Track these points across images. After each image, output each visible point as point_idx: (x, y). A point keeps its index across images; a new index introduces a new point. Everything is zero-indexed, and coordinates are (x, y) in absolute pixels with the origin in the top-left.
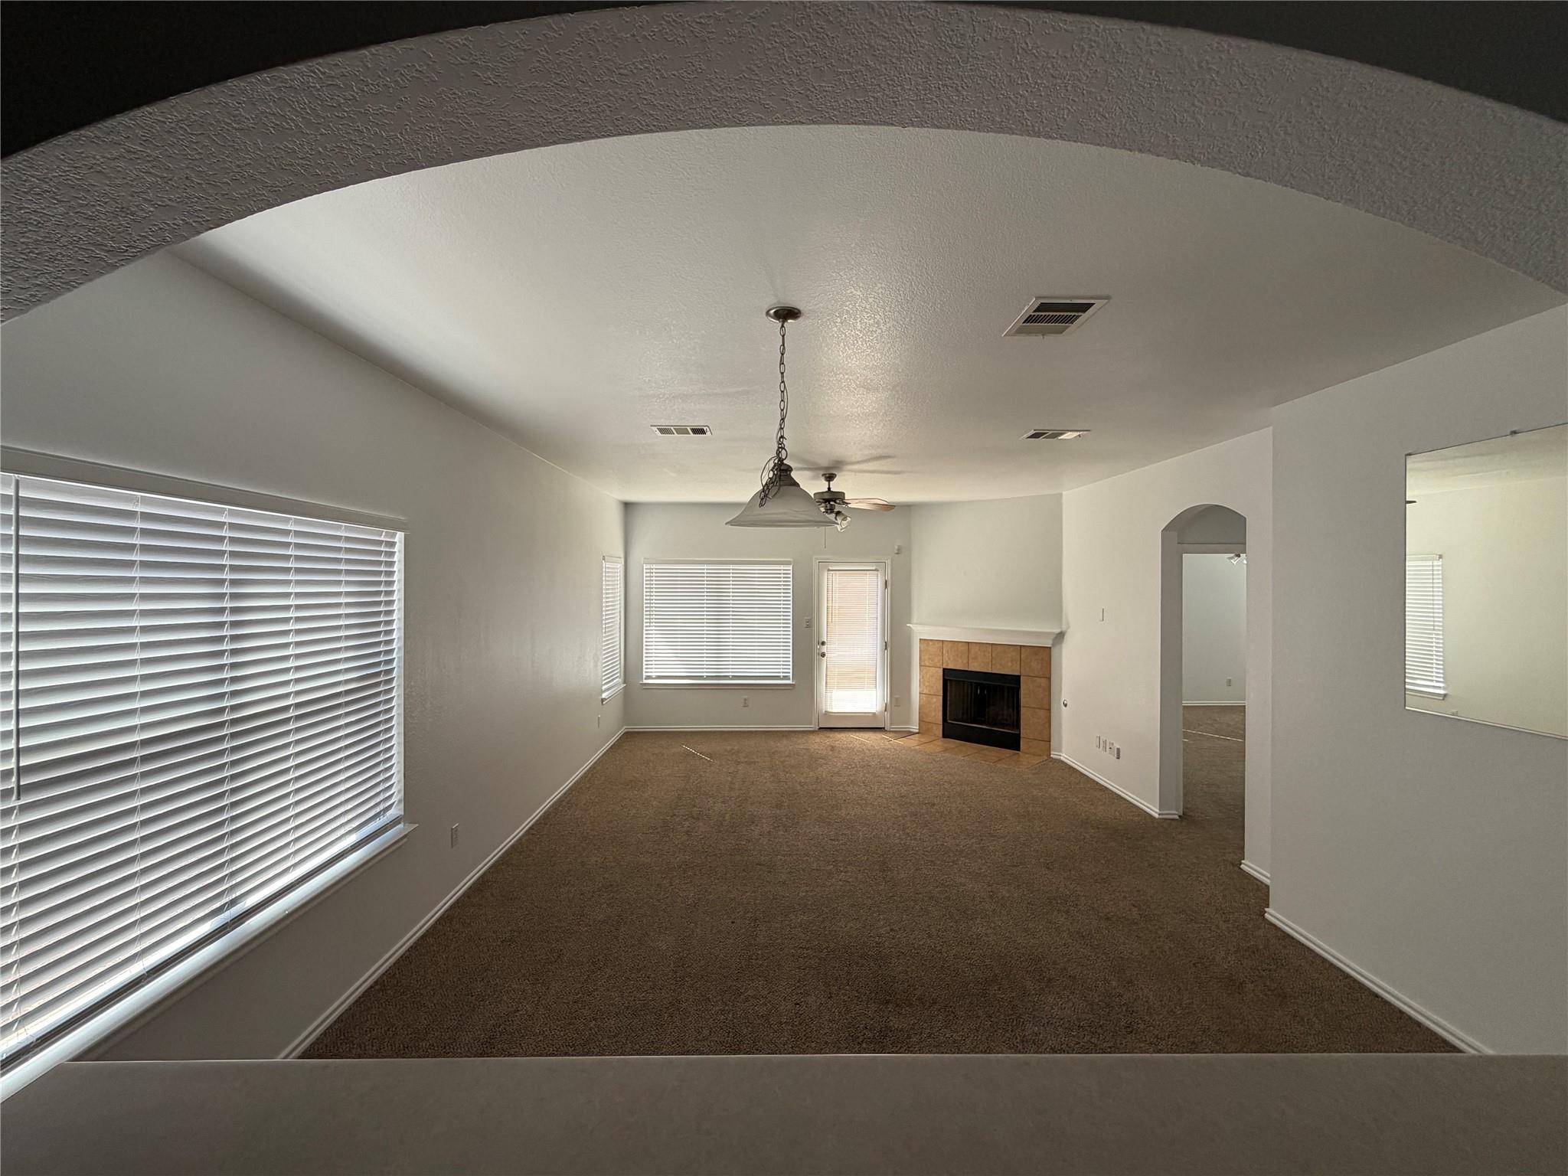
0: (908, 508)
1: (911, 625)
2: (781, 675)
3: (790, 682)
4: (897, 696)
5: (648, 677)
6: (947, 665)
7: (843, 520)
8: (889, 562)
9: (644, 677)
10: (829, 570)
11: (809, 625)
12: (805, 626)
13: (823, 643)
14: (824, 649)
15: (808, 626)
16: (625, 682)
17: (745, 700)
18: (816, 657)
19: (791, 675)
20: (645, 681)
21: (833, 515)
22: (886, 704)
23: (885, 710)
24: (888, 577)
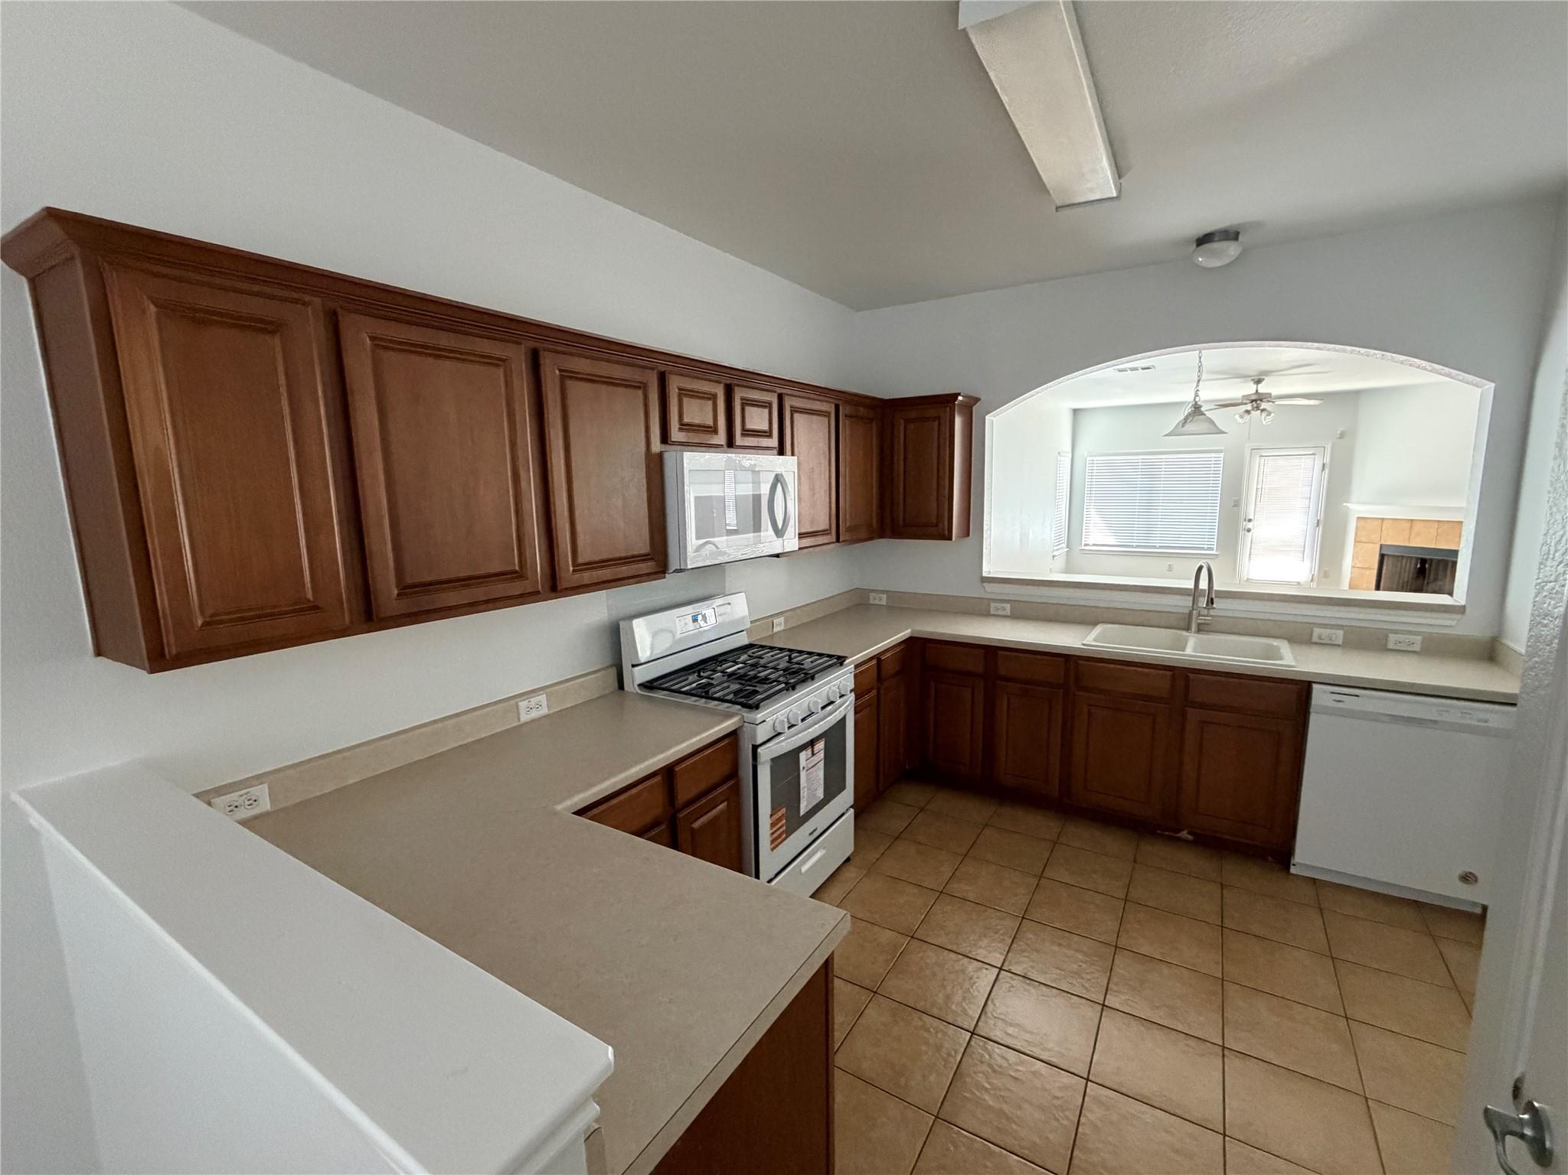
0: (1356, 394)
1: (1348, 504)
2: (1206, 546)
3: (1214, 552)
4: (1326, 569)
5: (1086, 545)
6: (1386, 541)
7: (1267, 415)
8: (1329, 447)
9: (1083, 544)
10: (1262, 456)
11: (1237, 504)
12: (1232, 505)
13: (1250, 520)
14: (1250, 525)
15: (1235, 506)
16: (1067, 547)
17: (1170, 565)
18: (1241, 533)
19: (1215, 547)
20: (1083, 548)
21: (1259, 412)
22: (1313, 575)
23: (1312, 581)
24: (1327, 460)
